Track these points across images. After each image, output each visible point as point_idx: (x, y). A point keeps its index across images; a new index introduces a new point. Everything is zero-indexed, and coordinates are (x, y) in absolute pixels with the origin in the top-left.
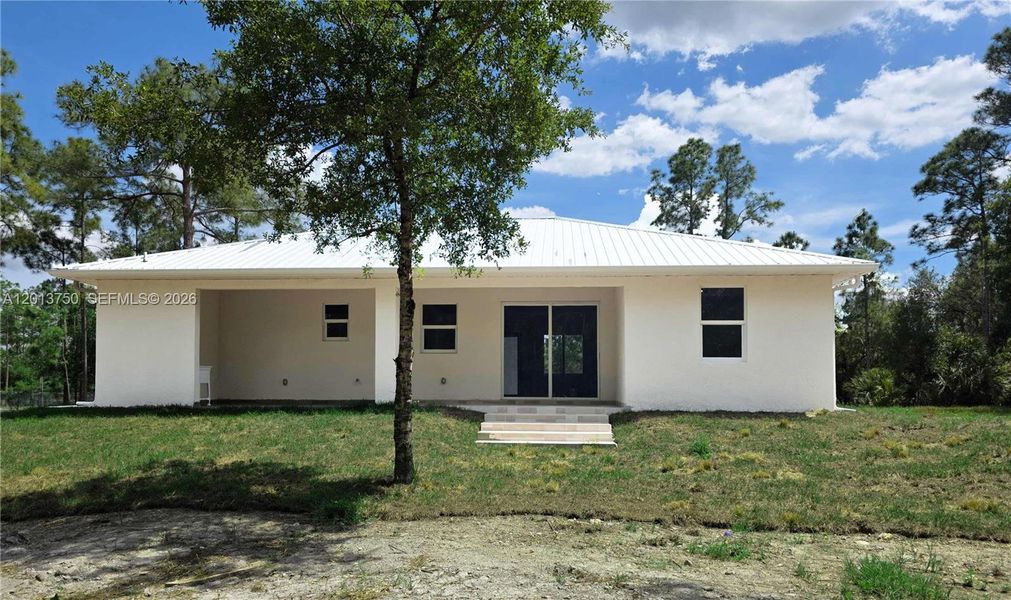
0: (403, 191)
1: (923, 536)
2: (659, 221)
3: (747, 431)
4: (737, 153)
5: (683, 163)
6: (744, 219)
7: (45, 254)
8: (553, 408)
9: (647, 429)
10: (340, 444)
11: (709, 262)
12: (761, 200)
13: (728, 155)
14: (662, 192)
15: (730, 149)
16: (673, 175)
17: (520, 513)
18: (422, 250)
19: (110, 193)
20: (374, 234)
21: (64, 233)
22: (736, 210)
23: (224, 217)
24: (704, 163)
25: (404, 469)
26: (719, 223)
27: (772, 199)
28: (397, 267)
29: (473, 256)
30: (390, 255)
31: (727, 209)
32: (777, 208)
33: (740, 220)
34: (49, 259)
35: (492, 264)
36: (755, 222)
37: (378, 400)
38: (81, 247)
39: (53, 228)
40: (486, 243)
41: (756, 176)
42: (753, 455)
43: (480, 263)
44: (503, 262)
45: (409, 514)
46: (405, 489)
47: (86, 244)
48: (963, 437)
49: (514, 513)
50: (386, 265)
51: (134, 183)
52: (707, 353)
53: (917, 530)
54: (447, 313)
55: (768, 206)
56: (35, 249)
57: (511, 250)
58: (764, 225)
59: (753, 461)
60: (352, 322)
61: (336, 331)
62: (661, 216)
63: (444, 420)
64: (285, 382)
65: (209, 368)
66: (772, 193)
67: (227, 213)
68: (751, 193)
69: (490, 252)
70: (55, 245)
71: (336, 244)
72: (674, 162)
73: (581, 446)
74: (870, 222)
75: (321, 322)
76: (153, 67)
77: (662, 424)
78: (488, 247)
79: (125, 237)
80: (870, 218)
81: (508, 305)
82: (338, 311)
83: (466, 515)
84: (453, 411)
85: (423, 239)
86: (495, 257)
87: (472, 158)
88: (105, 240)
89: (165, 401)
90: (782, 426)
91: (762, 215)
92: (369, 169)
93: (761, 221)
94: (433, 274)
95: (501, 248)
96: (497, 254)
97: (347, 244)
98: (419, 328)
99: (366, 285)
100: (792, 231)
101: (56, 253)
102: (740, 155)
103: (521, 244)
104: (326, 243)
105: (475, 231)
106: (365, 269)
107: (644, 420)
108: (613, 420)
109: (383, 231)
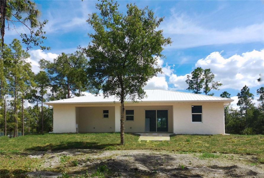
0: (122, 86)
1: (226, 153)
2: (189, 88)
3: (201, 138)
4: (209, 71)
5: (196, 74)
6: (211, 88)
7: (33, 99)
8: (157, 134)
9: (177, 138)
10: (109, 139)
11: (193, 100)
12: (216, 83)
13: (207, 71)
14: (190, 81)
15: (208, 70)
16: (193, 77)
17: (145, 149)
18: (126, 97)
19: (50, 84)
20: (116, 94)
21: (38, 94)
22: (209, 86)
23: (76, 90)
24: (201, 74)
25: (122, 142)
26: (205, 89)
27: (219, 83)
28: (121, 101)
29: (137, 99)
30: (119, 98)
31: (207, 86)
32: (220, 85)
33: (210, 88)
34: (34, 100)
35: (140, 100)
36: (215, 89)
37: (116, 131)
38: (42, 97)
39: (35, 93)
40: (139, 96)
41: (214, 77)
42: (199, 142)
43: (138, 100)
44: (143, 100)
45: (123, 149)
46: (123, 146)
47: (43, 97)
48: (250, 139)
49: (144, 149)
50: (118, 101)
51: (56, 82)
52: (193, 121)
53: (225, 152)
54: (131, 112)
55: (218, 85)
56: (31, 98)
57: (144, 97)
58: (217, 90)
59: (199, 143)
60: (109, 114)
61: (106, 116)
62: (189, 87)
63: (131, 136)
64: (94, 128)
65: (78, 125)
66: (219, 82)
67: (77, 89)
68: (213, 81)
69: (140, 98)
70: (36, 98)
71: (108, 97)
72: (193, 73)
73: (162, 141)
74: (247, 89)
75: (102, 114)
76: (61, 55)
77: (181, 136)
78: (139, 97)
79: (53, 95)
80: (247, 87)
81: (146, 110)
82: (106, 112)
83: (135, 149)
84: (133, 134)
85: (126, 95)
86: (141, 99)
87: (136, 79)
88: (48, 96)
89: (69, 132)
90: (210, 137)
91: (216, 87)
92: (115, 81)
93: (216, 89)
94: (128, 103)
95: (142, 97)
96: (142, 98)
97: (110, 97)
98: (125, 115)
99: (113, 105)
100: (226, 91)
101: (35, 99)
102: (210, 72)
103: (146, 96)
104: (106, 96)
105: (137, 94)
106: (114, 102)
107: (177, 136)
108: (170, 136)
109: (118, 94)
